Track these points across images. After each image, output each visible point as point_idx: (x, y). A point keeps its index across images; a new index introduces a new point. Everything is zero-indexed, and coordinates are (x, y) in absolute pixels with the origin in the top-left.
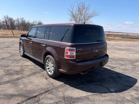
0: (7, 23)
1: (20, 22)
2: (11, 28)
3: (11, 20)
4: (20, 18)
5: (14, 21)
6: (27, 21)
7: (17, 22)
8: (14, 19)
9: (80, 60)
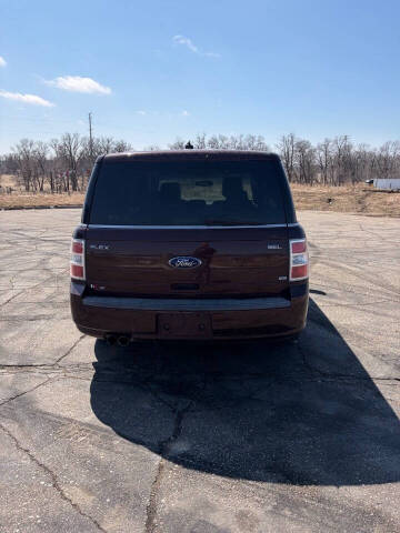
0: (288, 161)
1: (333, 151)
2: (298, 175)
3: (302, 147)
4: (333, 138)
5: (312, 152)
6: (357, 149)
7: (322, 154)
8: (314, 145)
9: (102, 288)
